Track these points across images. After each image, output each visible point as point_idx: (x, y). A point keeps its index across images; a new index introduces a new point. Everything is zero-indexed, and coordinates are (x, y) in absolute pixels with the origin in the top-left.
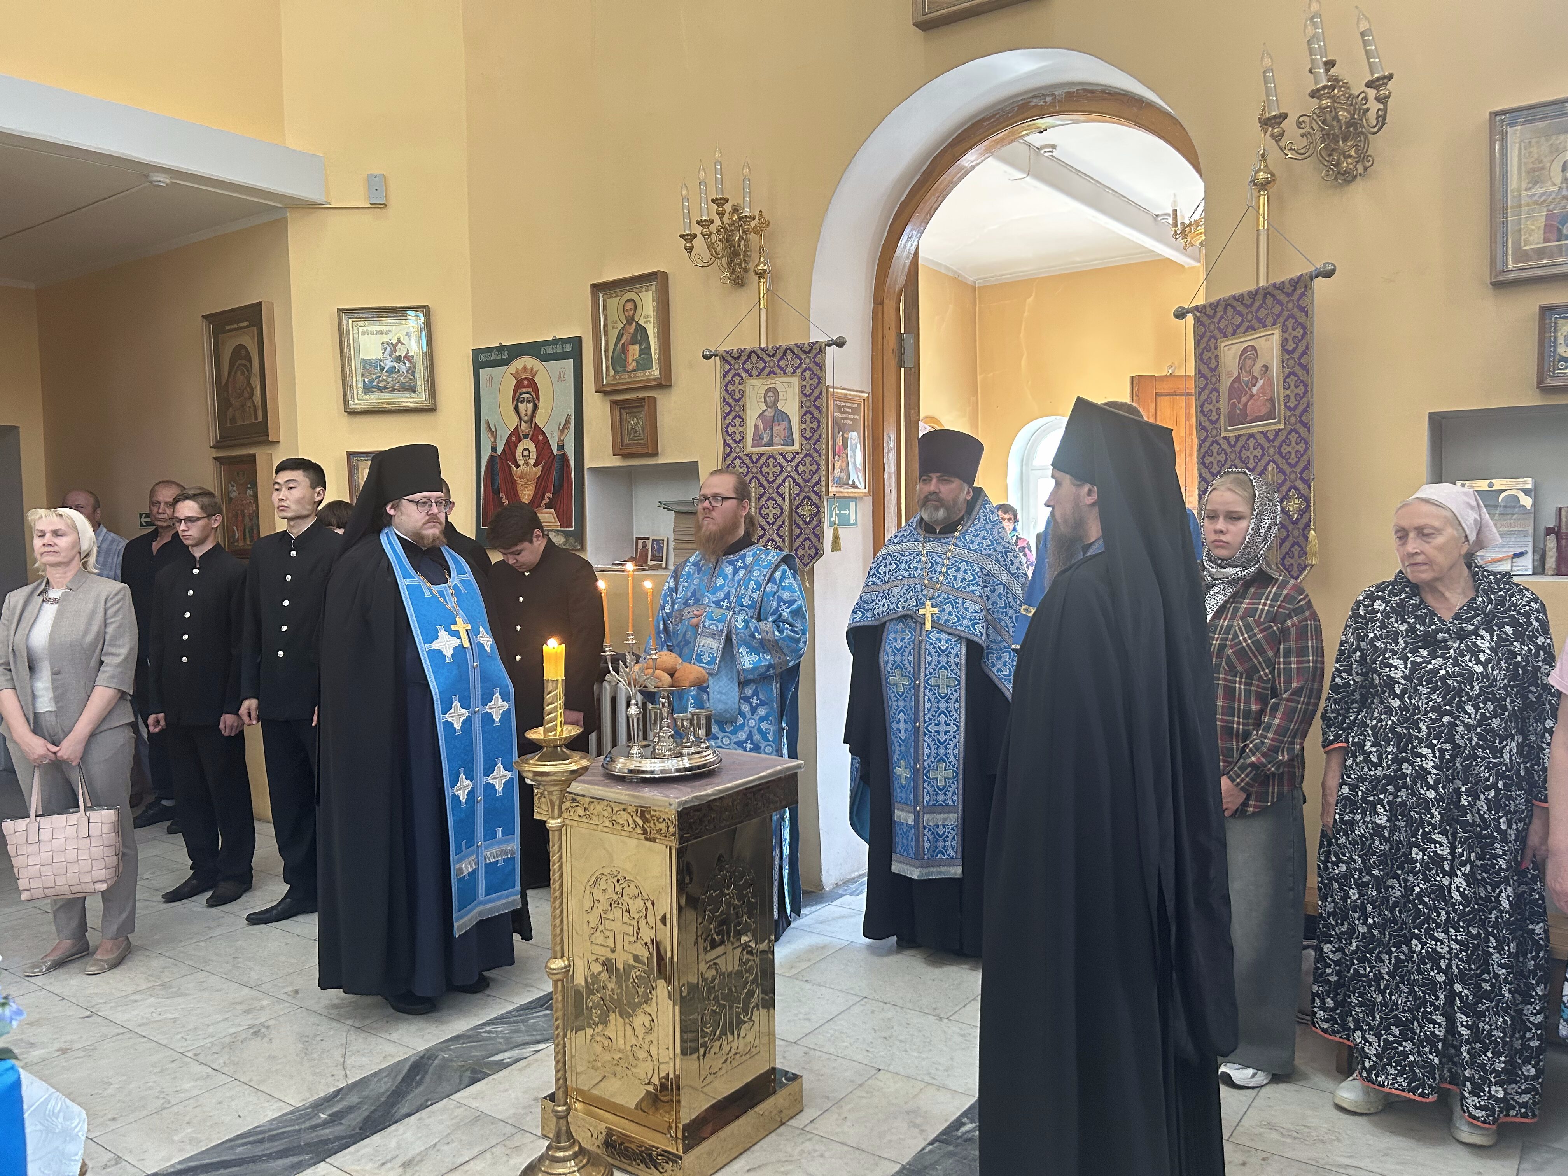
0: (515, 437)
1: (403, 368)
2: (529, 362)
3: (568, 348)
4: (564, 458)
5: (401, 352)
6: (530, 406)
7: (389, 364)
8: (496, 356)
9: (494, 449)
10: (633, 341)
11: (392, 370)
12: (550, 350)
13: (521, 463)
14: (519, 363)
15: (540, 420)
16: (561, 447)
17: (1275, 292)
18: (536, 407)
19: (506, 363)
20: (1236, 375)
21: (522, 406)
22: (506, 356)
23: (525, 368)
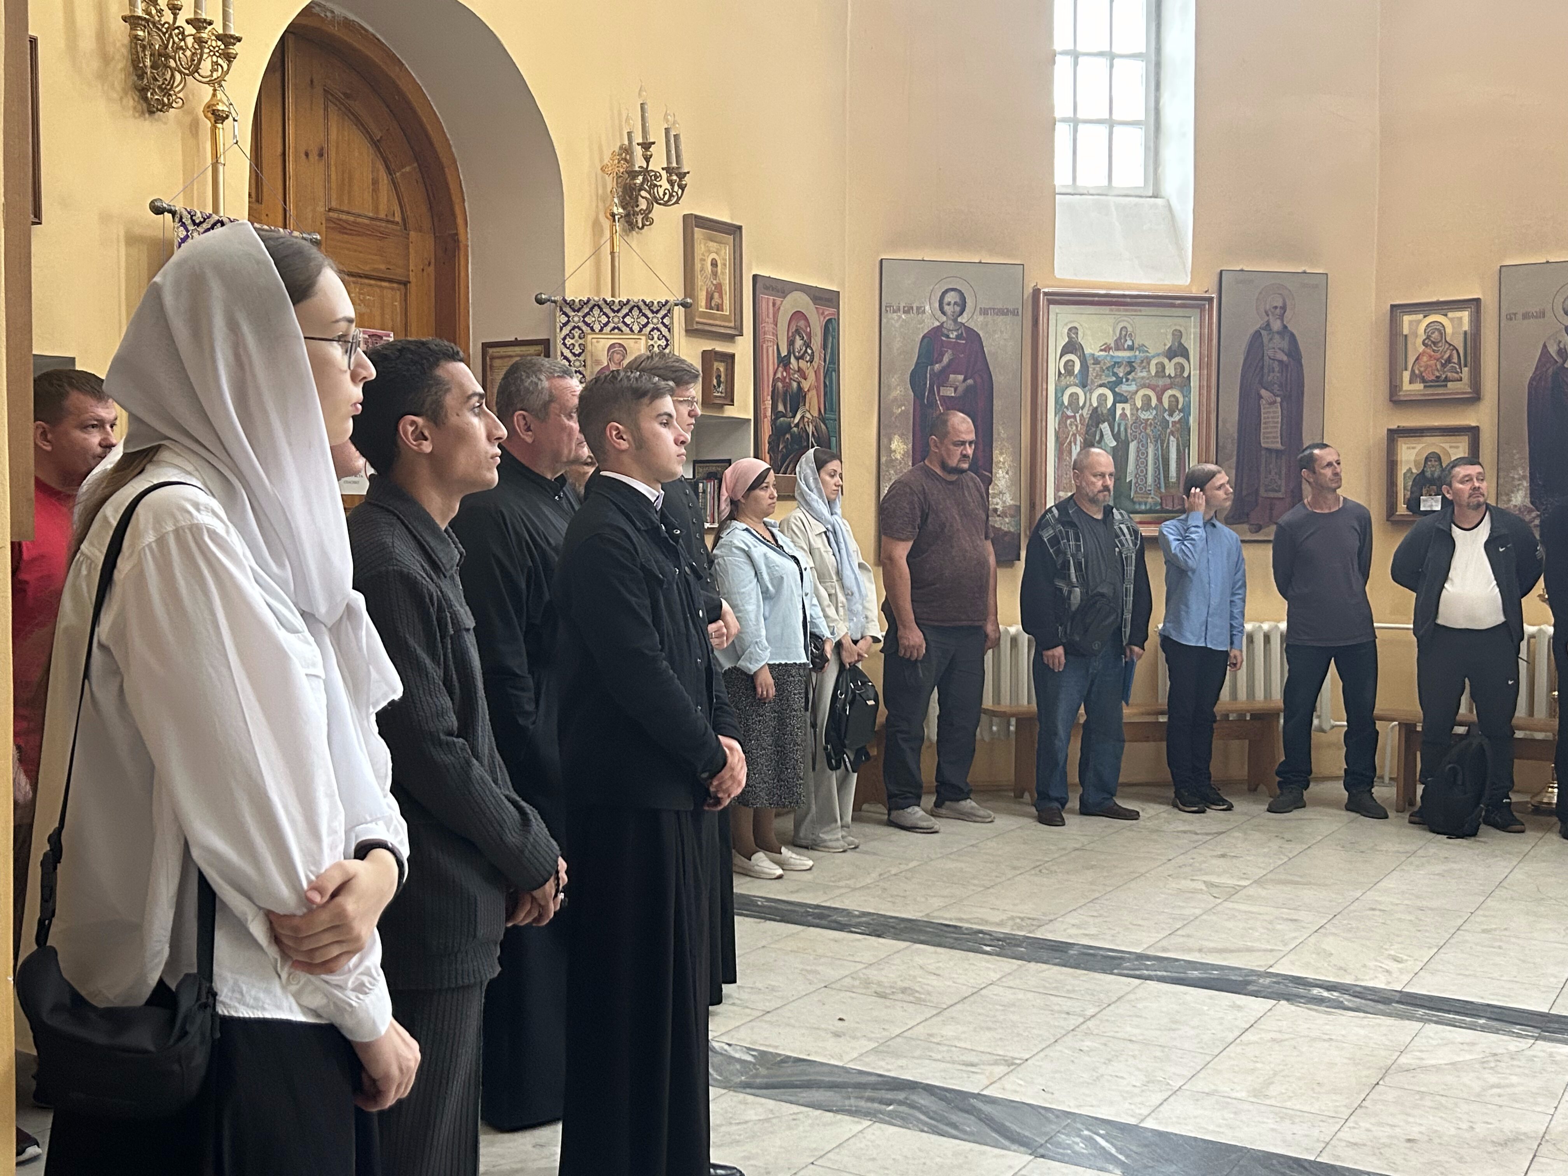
17: (643, 307)
20: (606, 364)
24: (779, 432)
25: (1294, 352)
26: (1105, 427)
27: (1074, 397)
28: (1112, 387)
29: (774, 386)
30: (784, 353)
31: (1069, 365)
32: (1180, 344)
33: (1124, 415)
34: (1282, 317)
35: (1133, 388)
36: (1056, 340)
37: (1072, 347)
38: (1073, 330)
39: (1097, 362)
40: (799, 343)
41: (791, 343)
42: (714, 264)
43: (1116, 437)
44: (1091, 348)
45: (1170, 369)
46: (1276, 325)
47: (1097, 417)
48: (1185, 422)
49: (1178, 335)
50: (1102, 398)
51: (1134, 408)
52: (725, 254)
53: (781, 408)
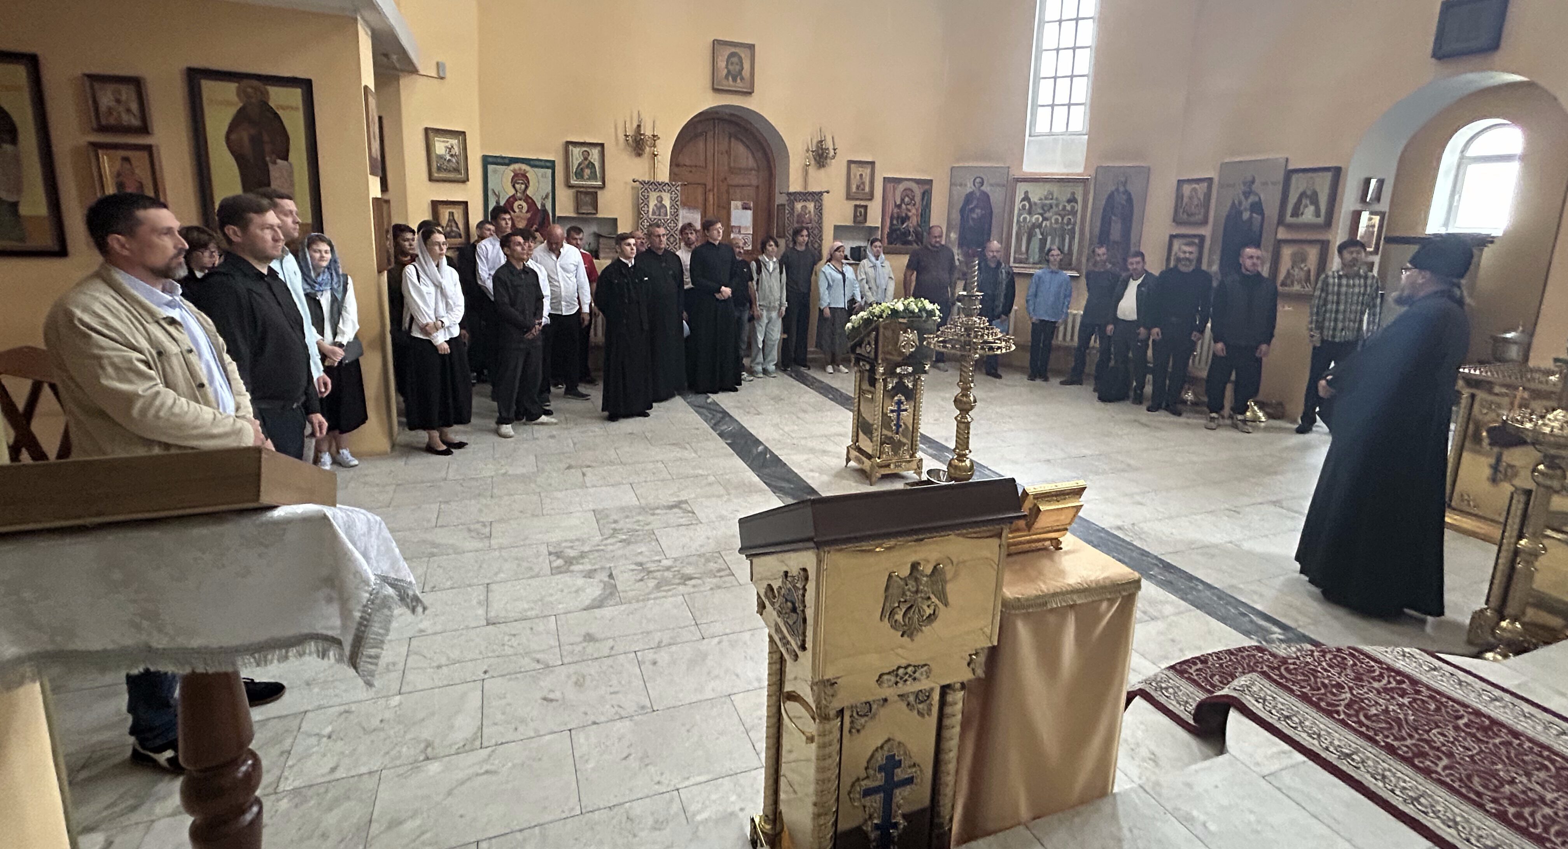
0: (513, 198)
1: (454, 160)
2: (524, 167)
3: (548, 164)
4: (545, 211)
5: (453, 152)
6: (523, 186)
7: (448, 157)
8: (499, 160)
9: (498, 202)
10: (587, 167)
11: (449, 160)
12: (537, 163)
13: (517, 210)
14: (516, 166)
15: (528, 192)
16: (543, 205)
18: (527, 187)
19: (508, 165)
20: (800, 212)
21: (517, 186)
22: (507, 161)
23: (520, 169)
24: (892, 231)
25: (1130, 200)
26: (1037, 230)
27: (1025, 219)
28: (1042, 215)
29: (892, 214)
30: (898, 203)
31: (1024, 206)
32: (1074, 198)
33: (1046, 226)
34: (1124, 186)
35: (1051, 214)
36: (1020, 196)
37: (1026, 198)
38: (1026, 193)
39: (1035, 204)
40: (907, 199)
41: (902, 200)
42: (861, 175)
43: (1042, 234)
44: (1034, 198)
45: (1069, 208)
46: (1121, 189)
47: (1034, 226)
48: (1073, 229)
49: (1073, 194)
50: (1038, 219)
51: (1051, 223)
52: (867, 171)
53: (895, 222)
